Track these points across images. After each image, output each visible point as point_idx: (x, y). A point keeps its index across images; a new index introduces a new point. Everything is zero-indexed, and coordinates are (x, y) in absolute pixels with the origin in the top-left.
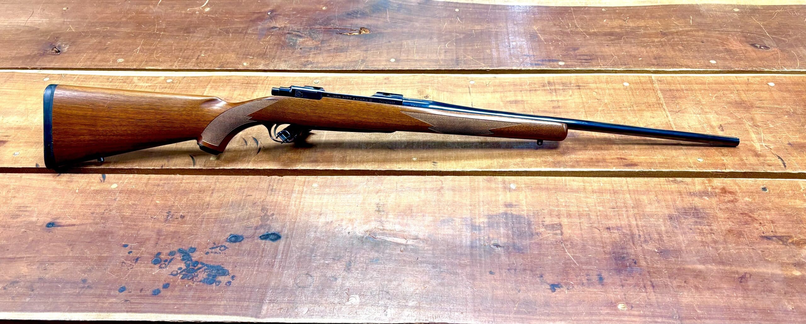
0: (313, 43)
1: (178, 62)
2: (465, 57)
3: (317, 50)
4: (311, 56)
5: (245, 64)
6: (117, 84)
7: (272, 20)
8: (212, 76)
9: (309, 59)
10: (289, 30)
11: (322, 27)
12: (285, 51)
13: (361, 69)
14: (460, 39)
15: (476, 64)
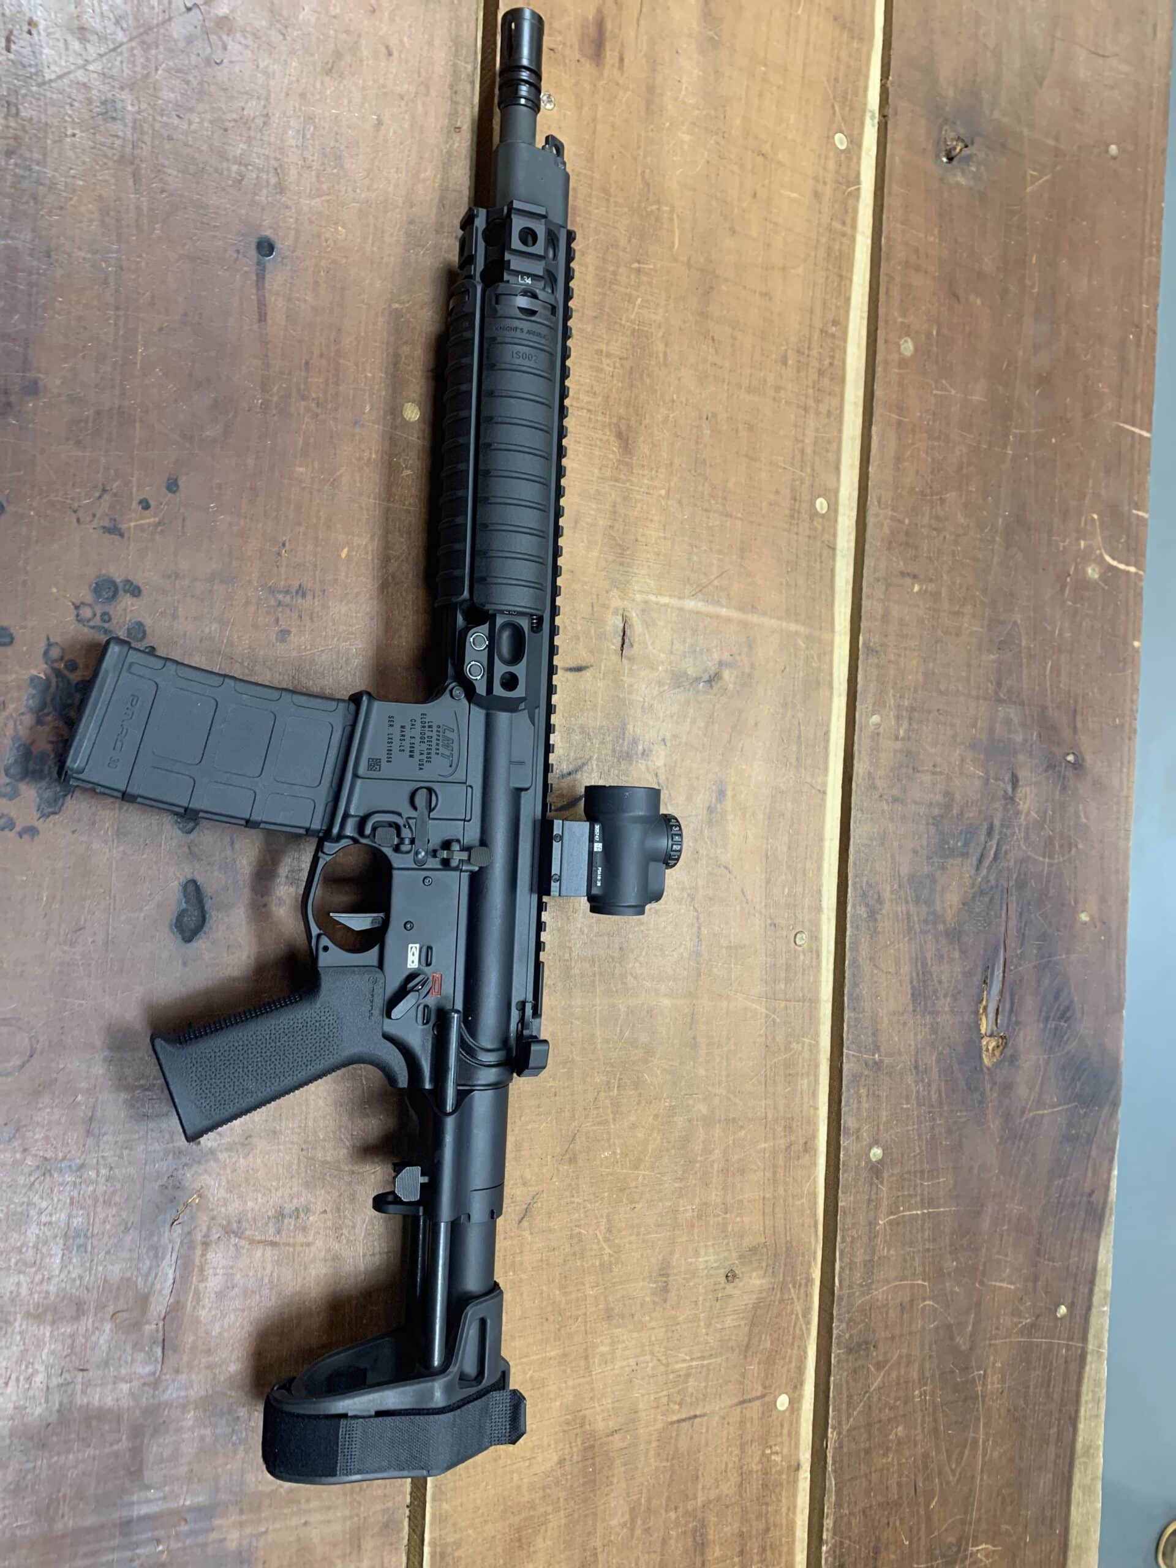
0: (951, 907)
1: (893, 518)
2: (879, 1366)
3: (926, 922)
4: (902, 908)
5: (876, 719)
6: (814, 353)
7: (1046, 771)
8: (833, 631)
9: (887, 905)
10: (1002, 826)
11: (1013, 923)
12: (922, 827)
13: (845, 1067)
14: (952, 1338)
15: (849, 1404)
